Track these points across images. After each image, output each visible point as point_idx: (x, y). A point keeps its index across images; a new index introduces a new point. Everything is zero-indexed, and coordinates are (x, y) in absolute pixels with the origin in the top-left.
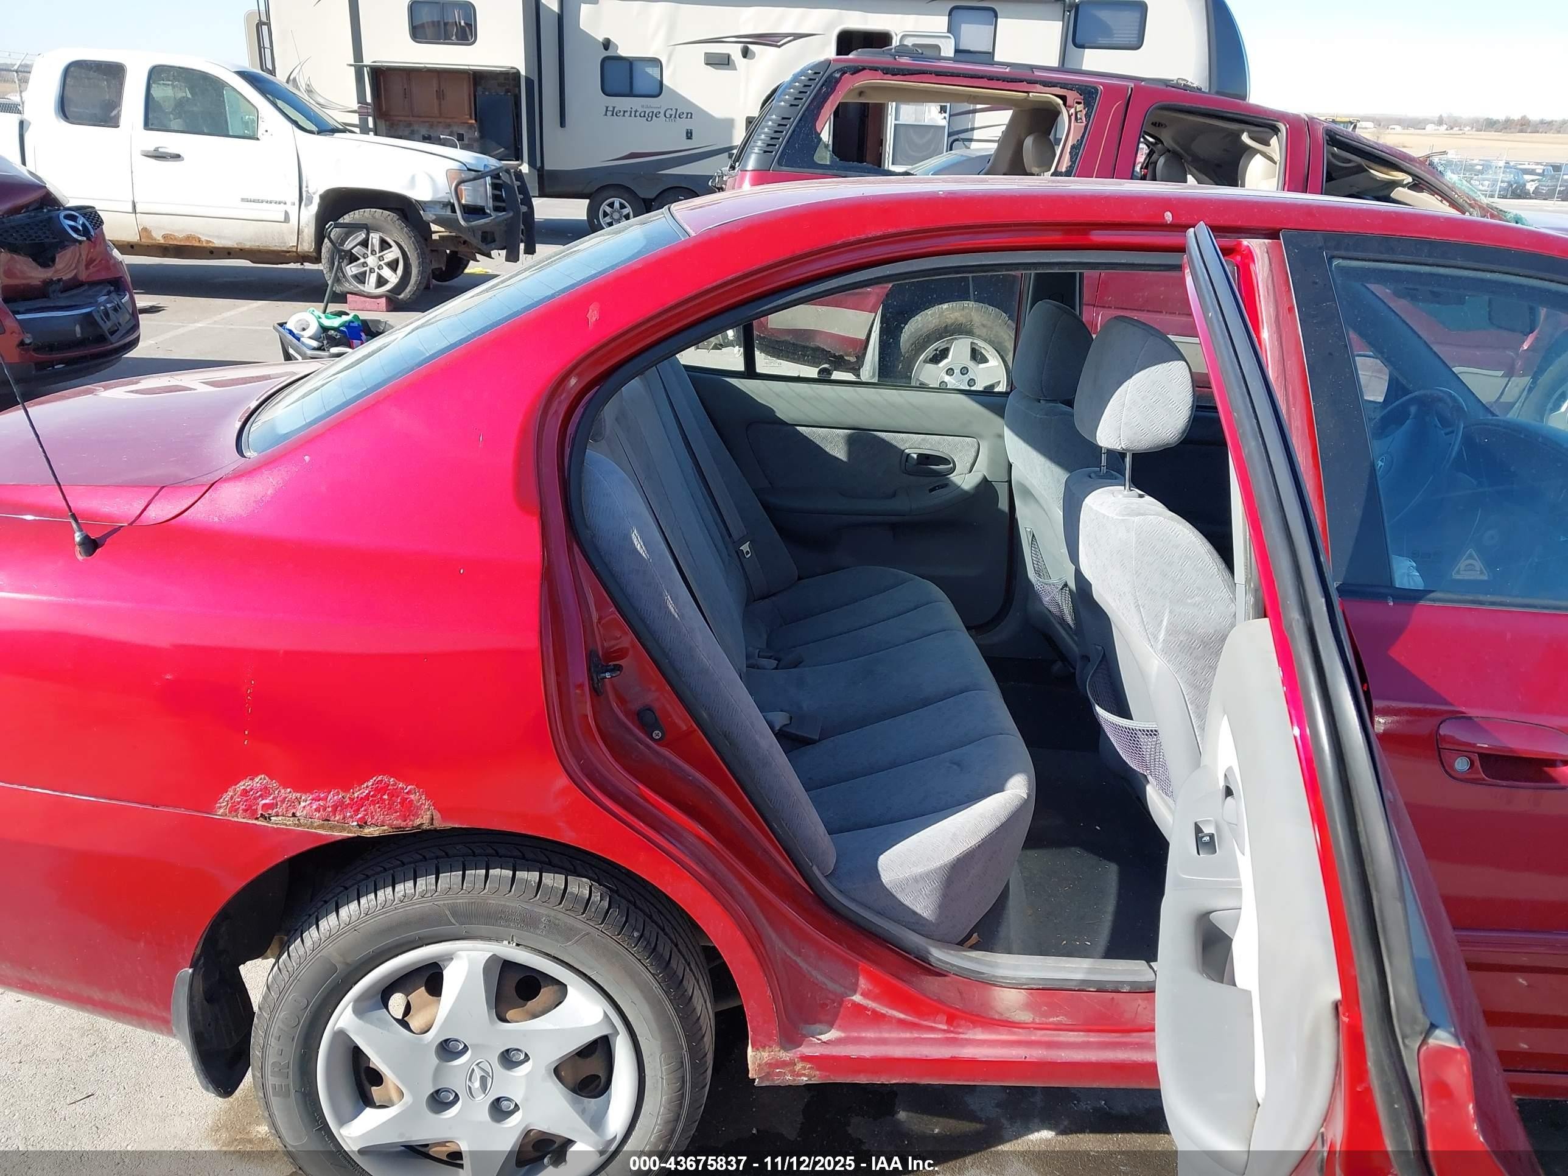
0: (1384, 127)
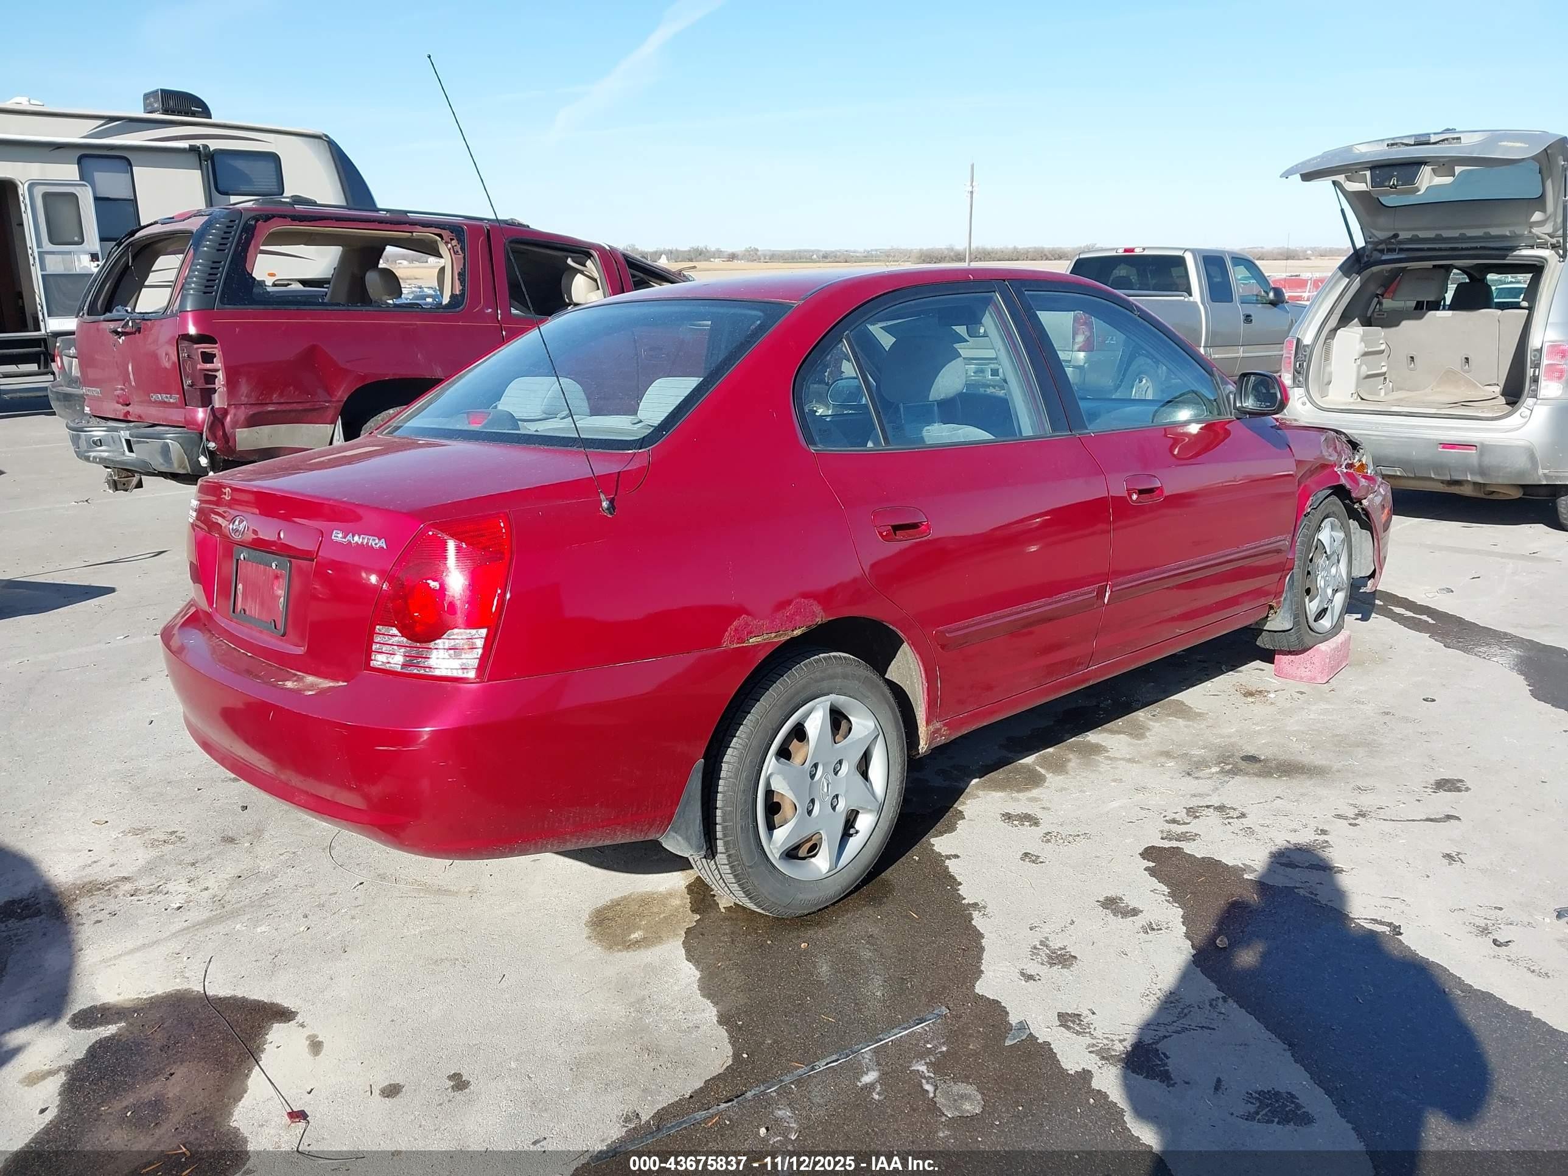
0: (392, 261)
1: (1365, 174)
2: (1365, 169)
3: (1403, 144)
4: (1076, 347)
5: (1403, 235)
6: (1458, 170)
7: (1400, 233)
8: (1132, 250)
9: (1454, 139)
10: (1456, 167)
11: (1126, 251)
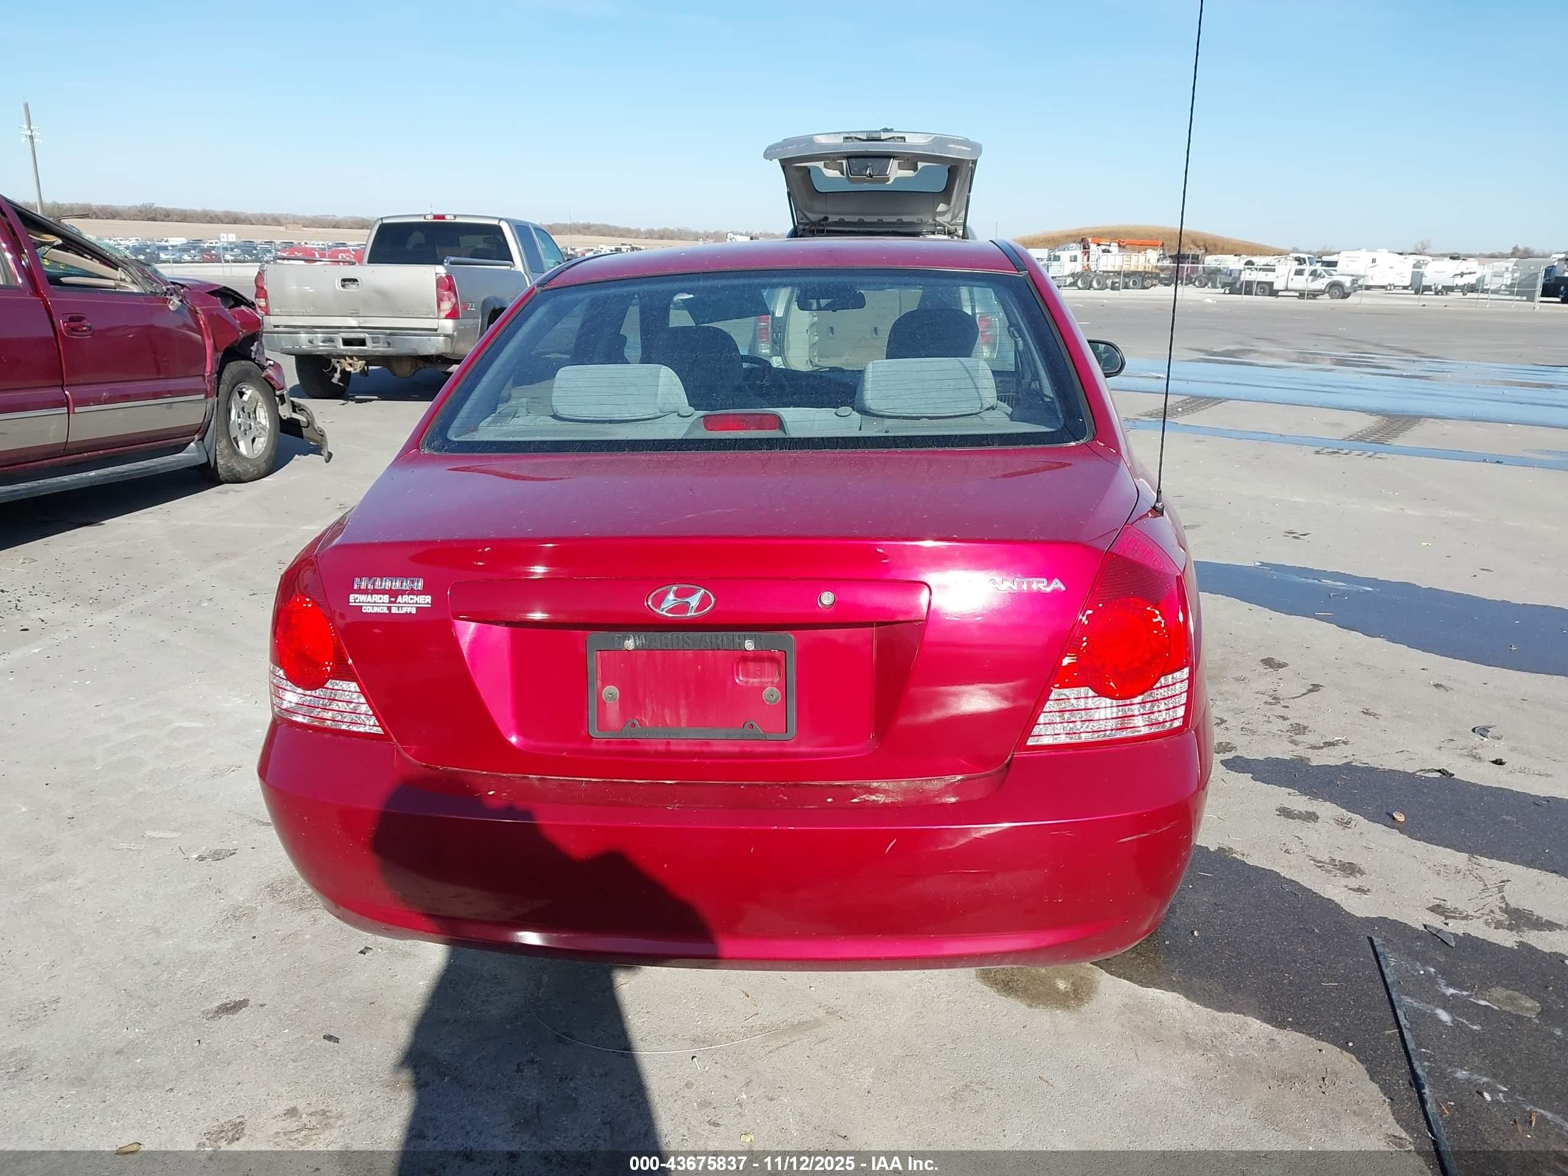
1: (842, 163)
2: (843, 158)
3: (856, 138)
4: (443, 315)
5: (832, 218)
6: (920, 165)
7: (829, 216)
8: (443, 217)
9: (898, 138)
10: (919, 163)
11: (436, 217)
